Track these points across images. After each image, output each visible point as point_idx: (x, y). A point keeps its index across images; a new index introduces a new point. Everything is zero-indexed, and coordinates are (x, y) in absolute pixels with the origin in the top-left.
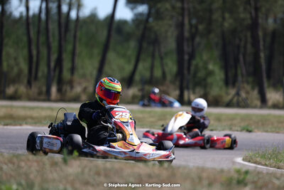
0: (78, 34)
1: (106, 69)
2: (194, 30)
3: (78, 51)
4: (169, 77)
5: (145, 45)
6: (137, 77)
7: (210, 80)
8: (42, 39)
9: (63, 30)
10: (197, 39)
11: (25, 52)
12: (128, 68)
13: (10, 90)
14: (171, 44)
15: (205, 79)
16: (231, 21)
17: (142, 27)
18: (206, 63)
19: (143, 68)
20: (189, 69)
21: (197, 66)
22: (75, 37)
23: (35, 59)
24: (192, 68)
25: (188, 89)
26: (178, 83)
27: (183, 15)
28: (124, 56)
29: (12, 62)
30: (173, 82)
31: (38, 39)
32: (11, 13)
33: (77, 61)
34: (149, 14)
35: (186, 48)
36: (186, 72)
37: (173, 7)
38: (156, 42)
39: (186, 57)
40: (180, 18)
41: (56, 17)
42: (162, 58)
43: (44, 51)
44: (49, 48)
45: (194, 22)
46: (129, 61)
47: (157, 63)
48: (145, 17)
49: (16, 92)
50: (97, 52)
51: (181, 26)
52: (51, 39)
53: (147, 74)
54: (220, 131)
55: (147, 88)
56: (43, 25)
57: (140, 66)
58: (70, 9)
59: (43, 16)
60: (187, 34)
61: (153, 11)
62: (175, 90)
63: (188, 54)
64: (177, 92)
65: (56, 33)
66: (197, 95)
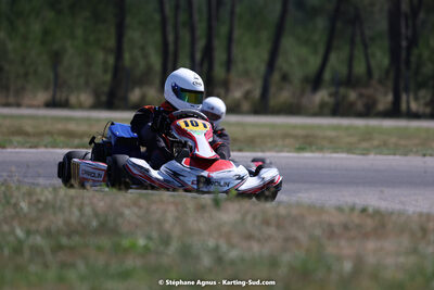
0: (238, 9)
1: (280, 62)
2: (416, 1)
3: (237, 34)
4: (376, 75)
5: (339, 25)
6: (327, 76)
8: (183, 17)
9: (214, 2)
10: (422, 15)
11: (158, 37)
12: (314, 62)
13: (135, 95)
14: (382, 25)
19: (337, 62)
20: (408, 62)
21: (420, 56)
22: (232, 13)
23: (171, 48)
24: (413, 59)
25: (407, 90)
26: (390, 84)
28: (307, 42)
29: (137, 52)
30: (380, 82)
31: (176, 16)
33: (236, 52)
35: (403, 30)
36: (403, 67)
38: (356, 20)
39: (404, 44)
42: (366, 47)
43: (185, 35)
44: (192, 30)
46: (315, 52)
47: (359, 53)
49: (143, 98)
50: (266, 36)
52: (196, 17)
53: (344, 70)
55: (342, 90)
57: (333, 58)
60: (405, 7)
62: (386, 94)
63: (407, 38)
64: (390, 97)
65: (204, 9)
66: (422, 102)
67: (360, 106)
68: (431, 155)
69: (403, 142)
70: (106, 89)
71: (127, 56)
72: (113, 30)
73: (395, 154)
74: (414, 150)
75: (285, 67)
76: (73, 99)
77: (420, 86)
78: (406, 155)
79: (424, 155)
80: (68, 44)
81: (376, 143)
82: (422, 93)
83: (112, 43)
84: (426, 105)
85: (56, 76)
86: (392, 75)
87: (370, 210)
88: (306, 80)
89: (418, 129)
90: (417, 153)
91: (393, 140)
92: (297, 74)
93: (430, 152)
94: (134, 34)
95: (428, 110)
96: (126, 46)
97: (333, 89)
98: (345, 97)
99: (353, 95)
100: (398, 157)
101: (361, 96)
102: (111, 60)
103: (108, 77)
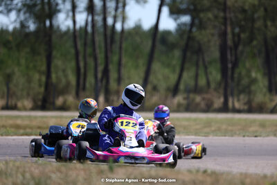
0: (124, 45)
1: (152, 78)
2: (236, 38)
3: (124, 61)
4: (213, 86)
5: (188, 54)
6: (182, 87)
7: (253, 88)
8: (89, 50)
9: (109, 41)
10: (240, 48)
11: (73, 64)
12: (173, 78)
13: (59, 101)
14: (216, 54)
15: (249, 87)
16: (273, 29)
17: (185, 37)
18: (249, 71)
19: (188, 77)
20: (232, 78)
21: (240, 74)
22: (120, 48)
23: (82, 70)
24: (236, 75)
25: (232, 95)
26: (222, 91)
27: (225, 24)
28: (168, 66)
29: (60, 74)
30: (215, 90)
31: (85, 51)
32: (58, 27)
33: (124, 71)
34: (192, 24)
35: (229, 57)
36: (229, 81)
37: (216, 17)
38: (199, 51)
39: (230, 66)
40: (223, 27)
41: (102, 30)
42: (206, 68)
43: (91, 62)
44: (96, 59)
45: (237, 30)
46: (174, 71)
47: (201, 72)
48: (188, 28)
49: (65, 102)
50: (142, 62)
51: (223, 35)
52: (98, 51)
53: (192, 83)
54: (264, 137)
55: (192, 96)
56: (89, 37)
57: (185, 75)
58: (115, 22)
59: (89, 29)
60: (230, 43)
61: (197, 21)
62: (219, 98)
63: (231, 62)
64: (222, 100)
65: (103, 45)
66: (242, 102)
67: (203, 105)
68: (248, 136)
69: (230, 128)
70: (41, 97)
71: (53, 76)
72: (44, 60)
73: (225, 136)
74: (238, 133)
75: (155, 82)
76: (19, 104)
77: (241, 92)
78: (232, 136)
79: (244, 136)
80: (16, 69)
81: (213, 129)
82: (242, 96)
83: (44, 68)
84: (245, 104)
85: (8, 89)
86: (223, 85)
87: (209, 171)
88: (168, 89)
89: (240, 120)
90: (239, 135)
91: (224, 127)
92: (163, 86)
93: (247, 134)
94: (58, 62)
95: (246, 107)
96: (53, 69)
97: (185, 95)
98: (193, 100)
99: (198, 99)
100: (227, 138)
101: (204, 99)
102: (44, 79)
103: (42, 89)
